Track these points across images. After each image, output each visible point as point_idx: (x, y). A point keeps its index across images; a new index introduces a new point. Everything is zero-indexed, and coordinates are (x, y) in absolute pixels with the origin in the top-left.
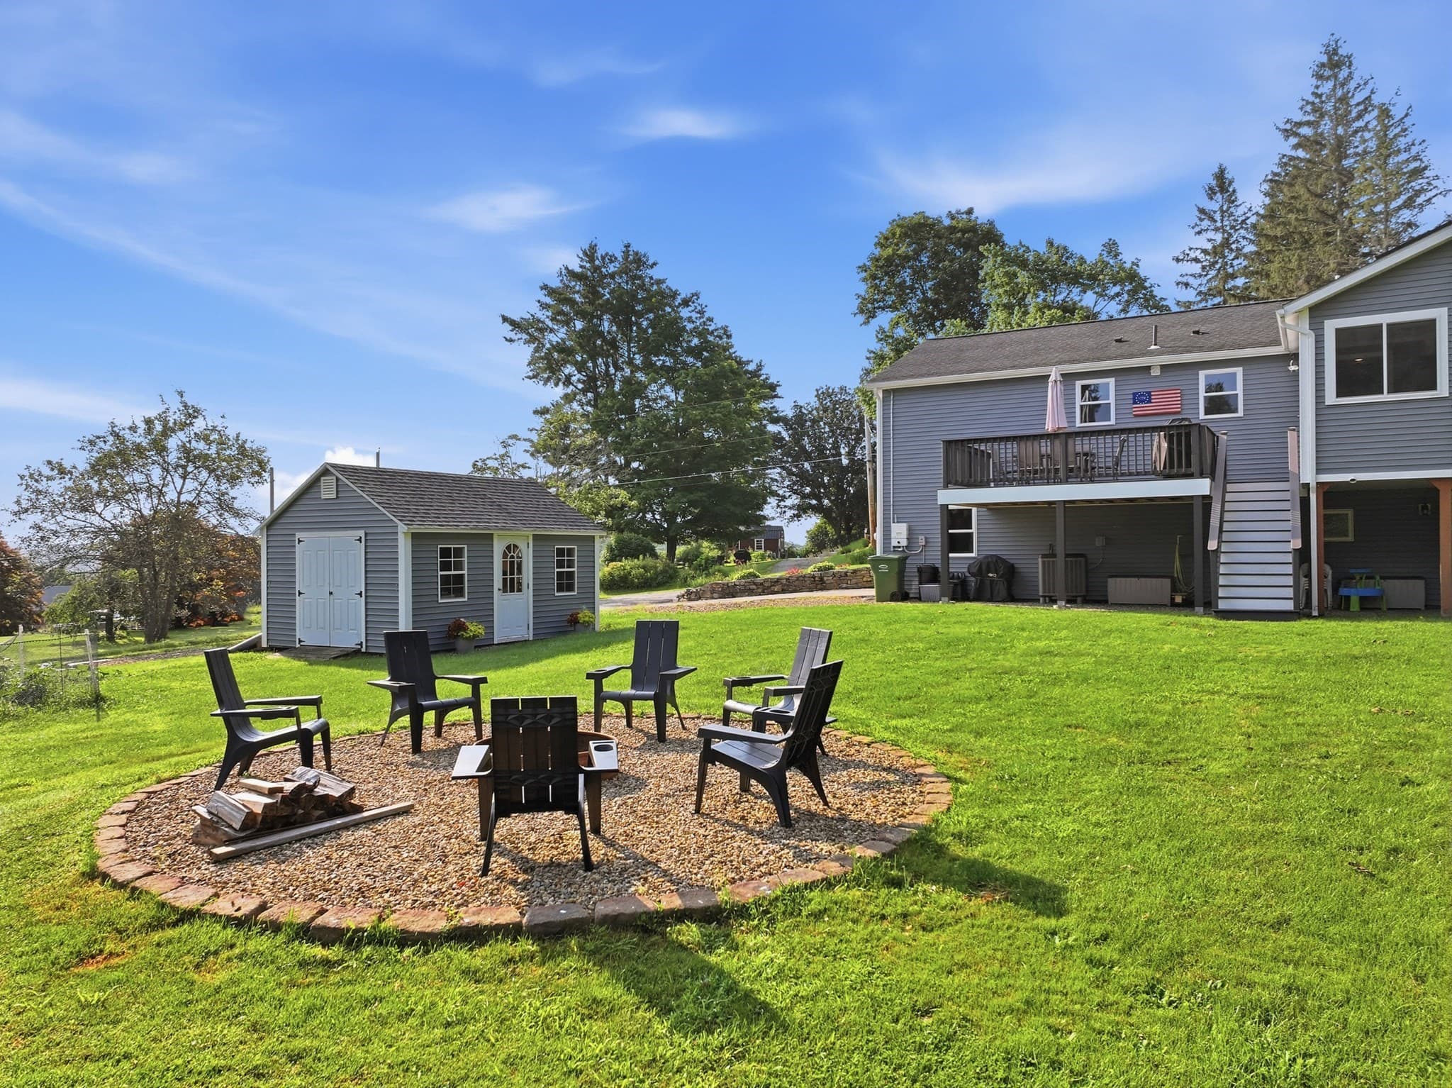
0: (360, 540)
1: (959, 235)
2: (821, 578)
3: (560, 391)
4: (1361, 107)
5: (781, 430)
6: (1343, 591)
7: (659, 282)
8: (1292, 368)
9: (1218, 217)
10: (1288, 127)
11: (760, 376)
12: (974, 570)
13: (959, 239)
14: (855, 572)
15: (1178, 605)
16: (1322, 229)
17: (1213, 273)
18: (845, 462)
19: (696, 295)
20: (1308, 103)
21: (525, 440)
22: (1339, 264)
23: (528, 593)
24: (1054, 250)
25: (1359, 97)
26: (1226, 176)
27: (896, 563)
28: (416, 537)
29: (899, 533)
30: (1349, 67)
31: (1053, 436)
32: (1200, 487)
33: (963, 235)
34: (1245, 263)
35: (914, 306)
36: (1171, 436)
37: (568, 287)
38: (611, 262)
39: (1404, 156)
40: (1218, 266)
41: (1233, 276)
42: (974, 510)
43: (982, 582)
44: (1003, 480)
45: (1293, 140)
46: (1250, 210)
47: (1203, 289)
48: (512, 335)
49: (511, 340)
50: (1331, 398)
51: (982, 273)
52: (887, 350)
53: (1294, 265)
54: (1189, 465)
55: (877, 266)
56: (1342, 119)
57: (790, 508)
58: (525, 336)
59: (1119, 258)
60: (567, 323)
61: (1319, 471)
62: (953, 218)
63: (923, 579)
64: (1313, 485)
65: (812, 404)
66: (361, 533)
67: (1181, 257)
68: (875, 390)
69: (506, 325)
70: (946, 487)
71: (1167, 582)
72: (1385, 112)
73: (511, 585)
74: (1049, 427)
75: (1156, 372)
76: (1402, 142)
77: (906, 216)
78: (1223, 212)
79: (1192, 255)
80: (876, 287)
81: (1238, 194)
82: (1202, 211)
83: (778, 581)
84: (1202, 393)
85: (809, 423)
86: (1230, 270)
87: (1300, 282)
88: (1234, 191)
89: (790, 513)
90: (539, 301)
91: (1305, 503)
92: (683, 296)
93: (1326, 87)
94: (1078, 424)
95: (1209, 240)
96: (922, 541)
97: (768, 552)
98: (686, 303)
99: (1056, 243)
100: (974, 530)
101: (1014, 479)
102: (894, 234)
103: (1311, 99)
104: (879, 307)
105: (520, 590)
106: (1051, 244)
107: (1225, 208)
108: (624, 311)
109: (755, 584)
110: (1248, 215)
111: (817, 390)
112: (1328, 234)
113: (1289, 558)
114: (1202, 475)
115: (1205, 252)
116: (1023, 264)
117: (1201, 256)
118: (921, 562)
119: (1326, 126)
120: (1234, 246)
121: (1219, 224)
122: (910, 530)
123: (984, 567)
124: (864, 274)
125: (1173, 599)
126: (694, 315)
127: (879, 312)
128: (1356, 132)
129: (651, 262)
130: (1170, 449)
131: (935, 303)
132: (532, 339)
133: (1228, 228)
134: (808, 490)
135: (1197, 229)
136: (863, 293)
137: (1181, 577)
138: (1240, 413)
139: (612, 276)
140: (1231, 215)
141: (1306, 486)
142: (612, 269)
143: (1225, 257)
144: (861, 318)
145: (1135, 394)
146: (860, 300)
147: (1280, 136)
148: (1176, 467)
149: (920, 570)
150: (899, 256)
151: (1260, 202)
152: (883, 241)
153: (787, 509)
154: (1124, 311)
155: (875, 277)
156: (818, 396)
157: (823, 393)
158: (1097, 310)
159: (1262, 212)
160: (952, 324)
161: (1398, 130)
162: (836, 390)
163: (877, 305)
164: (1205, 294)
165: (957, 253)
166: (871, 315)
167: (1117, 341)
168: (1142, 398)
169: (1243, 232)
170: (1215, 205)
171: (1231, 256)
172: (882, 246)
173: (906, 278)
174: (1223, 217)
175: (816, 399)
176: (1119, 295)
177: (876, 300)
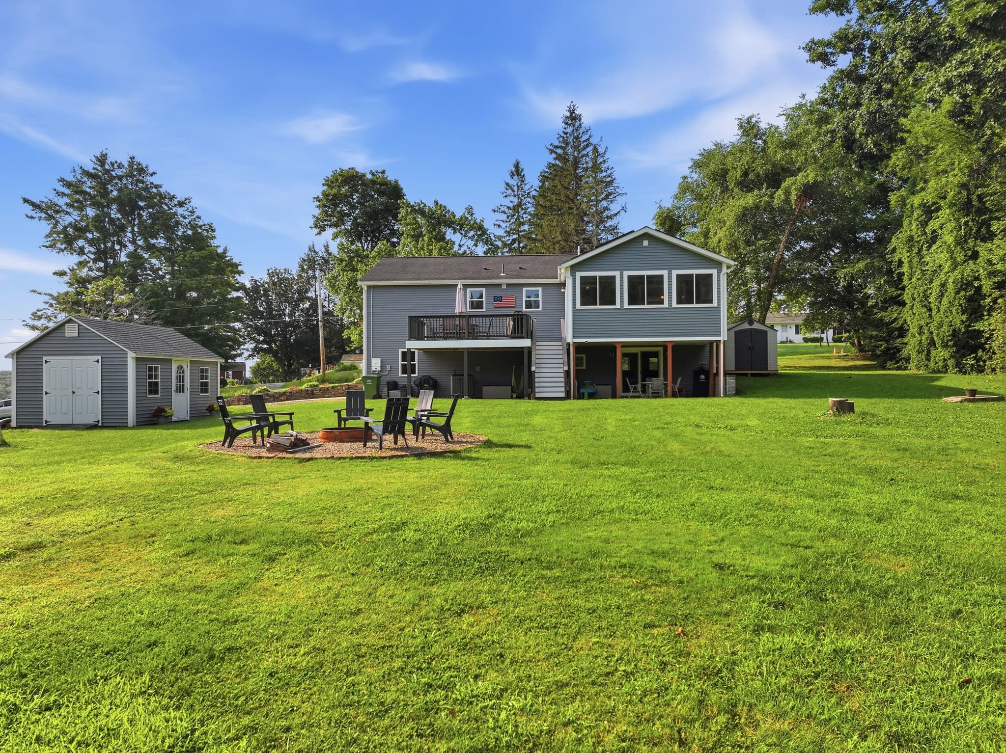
0: (98, 361)
1: (378, 186)
2: (313, 392)
3: (75, 259)
4: (585, 143)
5: (242, 295)
6: (582, 391)
7: (157, 187)
8: (563, 290)
9: (515, 189)
10: (551, 148)
12: (417, 383)
13: (378, 189)
14: (333, 387)
16: (567, 205)
17: (513, 220)
18: (287, 319)
19: (189, 200)
20: (561, 136)
21: (45, 294)
22: (575, 226)
23: (188, 393)
24: (438, 207)
25: (585, 138)
26: (520, 166)
27: (376, 379)
28: (138, 360)
29: (376, 364)
30: (580, 121)
31: (460, 316)
32: (526, 343)
33: (381, 186)
34: (529, 217)
35: (348, 225)
36: (515, 319)
37: (80, 181)
38: (119, 167)
39: (604, 174)
40: (515, 217)
41: (523, 224)
42: (416, 351)
44: (434, 337)
45: (554, 156)
46: (532, 187)
47: (508, 230)
48: (33, 214)
49: (32, 217)
50: (578, 306)
51: (400, 216)
52: (345, 256)
53: (554, 224)
54: (522, 333)
55: (327, 199)
56: (576, 148)
58: (43, 215)
59: (474, 216)
60: (81, 208)
61: (574, 337)
62: (373, 175)
63: (390, 388)
64: (571, 343)
65: (265, 279)
66: (99, 357)
67: (496, 210)
68: (363, 285)
69: (26, 204)
70: (409, 340)
71: (509, 388)
72: (595, 150)
73: (181, 389)
74: (457, 310)
75: (504, 287)
76: (604, 166)
77: (344, 169)
78: (518, 187)
79: (502, 209)
80: (326, 212)
81: (526, 177)
82: (507, 184)
83: (284, 393)
84: (524, 299)
85: (262, 292)
86: (522, 220)
87: (558, 234)
88: (524, 175)
90: (55, 190)
91: (568, 350)
92: (179, 199)
93: (570, 130)
94: (468, 310)
95: (511, 202)
96: (388, 368)
97: (236, 380)
98: (181, 204)
99: (440, 203)
100: (416, 362)
101: (441, 337)
102: (337, 180)
103: (563, 135)
104: (327, 225)
105: (183, 392)
106: (436, 203)
108: (129, 205)
109: (268, 395)
110: (531, 190)
111: (268, 270)
112: (570, 208)
113: (562, 375)
114: (527, 338)
115: (509, 208)
116: (423, 213)
117: (506, 210)
118: (388, 379)
119: (570, 150)
120: (524, 207)
121: (516, 193)
122: (382, 362)
123: (422, 382)
124: (318, 203)
125: (512, 397)
126: (187, 213)
127: (327, 228)
128: (583, 156)
129: (151, 171)
130: (514, 325)
131: (363, 226)
132: (50, 217)
133: (520, 196)
134: (262, 338)
135: (505, 194)
136: (317, 215)
137: (516, 386)
138: (540, 309)
139: (120, 178)
140: (522, 189)
141: (569, 344)
142: (120, 172)
143: (519, 212)
144: (317, 231)
145: (495, 297)
146: (314, 219)
147: (548, 152)
148: (517, 333)
149: (388, 383)
150: (341, 194)
151: (537, 184)
152: (329, 183)
153: (244, 351)
154: (476, 245)
155: (325, 206)
156: (268, 274)
157: (273, 272)
158: (462, 243)
159: (538, 189)
160: (383, 244)
161: (601, 160)
162: (282, 271)
163: (326, 223)
164: (509, 232)
165: (376, 196)
166: (322, 229)
167: (485, 269)
168: (497, 299)
169: (528, 199)
170: (514, 182)
171: (522, 212)
172: (329, 186)
173: (344, 208)
174: (518, 190)
175: (267, 276)
176: (473, 236)
177: (326, 220)
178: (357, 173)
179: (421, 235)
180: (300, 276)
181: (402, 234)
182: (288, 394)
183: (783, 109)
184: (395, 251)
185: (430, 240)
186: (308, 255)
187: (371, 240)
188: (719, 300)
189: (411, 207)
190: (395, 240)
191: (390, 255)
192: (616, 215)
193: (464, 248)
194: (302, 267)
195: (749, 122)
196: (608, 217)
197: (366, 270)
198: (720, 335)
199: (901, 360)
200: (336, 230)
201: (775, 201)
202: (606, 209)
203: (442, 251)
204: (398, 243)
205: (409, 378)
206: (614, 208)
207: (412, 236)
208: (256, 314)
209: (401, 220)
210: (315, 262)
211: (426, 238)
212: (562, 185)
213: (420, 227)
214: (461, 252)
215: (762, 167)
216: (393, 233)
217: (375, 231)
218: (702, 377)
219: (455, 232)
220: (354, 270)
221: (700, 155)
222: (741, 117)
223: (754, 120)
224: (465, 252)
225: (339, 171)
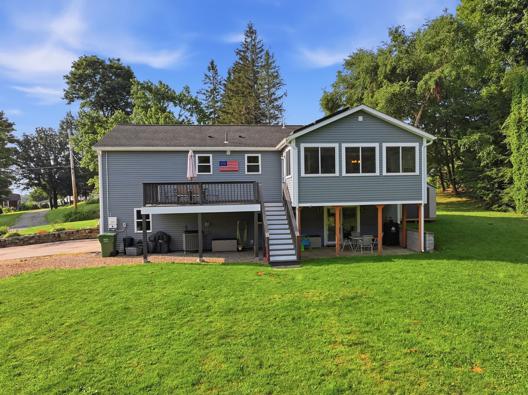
1: (115, 70)
2: (59, 235)
4: (260, 50)
5: (16, 146)
9: (212, 78)
10: (237, 51)
11: (3, 118)
12: (152, 239)
13: (115, 72)
15: (240, 251)
16: (248, 90)
17: (210, 100)
18: (52, 163)
22: (254, 105)
24: (162, 86)
25: (259, 46)
26: (214, 64)
27: (113, 237)
29: (113, 222)
30: (256, 34)
31: (196, 183)
32: (256, 208)
33: (117, 70)
34: (221, 97)
35: (93, 98)
39: (273, 70)
40: (212, 97)
41: (217, 102)
42: (151, 215)
43: (156, 245)
45: (238, 56)
46: (222, 78)
47: (207, 105)
50: (303, 174)
51: (132, 91)
53: (241, 102)
54: (252, 198)
55: (74, 78)
56: (253, 52)
57: (23, 184)
59: (190, 93)
61: (299, 202)
62: (111, 61)
63: (126, 245)
64: (297, 208)
65: (34, 135)
67: (199, 92)
68: (98, 151)
70: (144, 206)
71: (235, 241)
72: (267, 53)
74: (189, 175)
75: (228, 153)
76: (273, 65)
77: (88, 56)
78: (213, 77)
79: (203, 92)
80: (74, 87)
82: (206, 75)
84: (246, 163)
85: (32, 144)
86: (216, 99)
88: (217, 70)
89: (22, 187)
93: (249, 40)
95: (209, 87)
96: (124, 225)
97: (12, 207)
99: (163, 83)
100: (150, 220)
102: (82, 64)
103: (244, 43)
104: (76, 97)
106: (161, 83)
107: (214, 76)
109: (18, 239)
110: (222, 80)
111: (36, 129)
112: (250, 93)
114: (256, 202)
115: (207, 91)
116: (150, 89)
117: (206, 92)
118: (124, 236)
119: (249, 54)
120: (217, 91)
121: (212, 82)
122: (118, 220)
123: (157, 238)
124: (67, 80)
125: (238, 249)
127: (75, 99)
128: (258, 58)
131: (104, 99)
133: (215, 83)
134: (33, 176)
135: (204, 82)
136: (67, 89)
137: (240, 238)
138: (260, 173)
140: (216, 79)
141: (294, 208)
143: (214, 94)
144: (67, 101)
145: (220, 162)
146: (65, 92)
147: (235, 54)
148: (247, 199)
149: (124, 240)
150: (86, 74)
151: (226, 76)
152: (77, 66)
153: (20, 185)
154: (191, 115)
155: (73, 83)
156: (37, 131)
157: (40, 130)
158: (181, 114)
159: (226, 79)
160: (118, 113)
161: (272, 60)
162: (47, 129)
163: (74, 96)
164: (208, 107)
165: (113, 78)
166: (71, 100)
167: (209, 137)
168: (223, 164)
169: (220, 86)
170: (211, 74)
171: (217, 94)
172: (76, 68)
173: (89, 85)
174: (213, 79)
175: (36, 133)
176: (190, 108)
177: (74, 93)
178: (98, 59)
179: (149, 107)
180: (61, 133)
181: (134, 106)
182: (37, 238)
183: (427, 21)
184: (129, 118)
185: (156, 111)
186: (67, 119)
187: (111, 109)
188: (420, 169)
189: (141, 84)
190: (129, 110)
191: (125, 122)
192: (280, 98)
193: (183, 117)
194: (62, 126)
195: (396, 31)
196: (276, 99)
197: (104, 133)
198: (421, 199)
199: (503, 205)
200: (83, 101)
201: (418, 89)
202: (274, 94)
203: (167, 119)
204: (132, 112)
205: (145, 234)
206: (279, 93)
207: (143, 107)
208: (29, 159)
209: (133, 95)
210: (72, 123)
211: (153, 109)
212: (245, 76)
213: (148, 100)
214: (180, 120)
215: (406, 65)
216: (128, 105)
217: (113, 102)
218: (393, 229)
219: (176, 106)
220: (95, 133)
221: (350, 56)
222: (391, 27)
223: (400, 30)
224: (183, 120)
225: (83, 57)
